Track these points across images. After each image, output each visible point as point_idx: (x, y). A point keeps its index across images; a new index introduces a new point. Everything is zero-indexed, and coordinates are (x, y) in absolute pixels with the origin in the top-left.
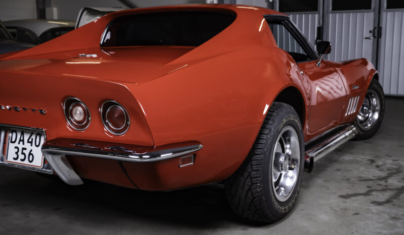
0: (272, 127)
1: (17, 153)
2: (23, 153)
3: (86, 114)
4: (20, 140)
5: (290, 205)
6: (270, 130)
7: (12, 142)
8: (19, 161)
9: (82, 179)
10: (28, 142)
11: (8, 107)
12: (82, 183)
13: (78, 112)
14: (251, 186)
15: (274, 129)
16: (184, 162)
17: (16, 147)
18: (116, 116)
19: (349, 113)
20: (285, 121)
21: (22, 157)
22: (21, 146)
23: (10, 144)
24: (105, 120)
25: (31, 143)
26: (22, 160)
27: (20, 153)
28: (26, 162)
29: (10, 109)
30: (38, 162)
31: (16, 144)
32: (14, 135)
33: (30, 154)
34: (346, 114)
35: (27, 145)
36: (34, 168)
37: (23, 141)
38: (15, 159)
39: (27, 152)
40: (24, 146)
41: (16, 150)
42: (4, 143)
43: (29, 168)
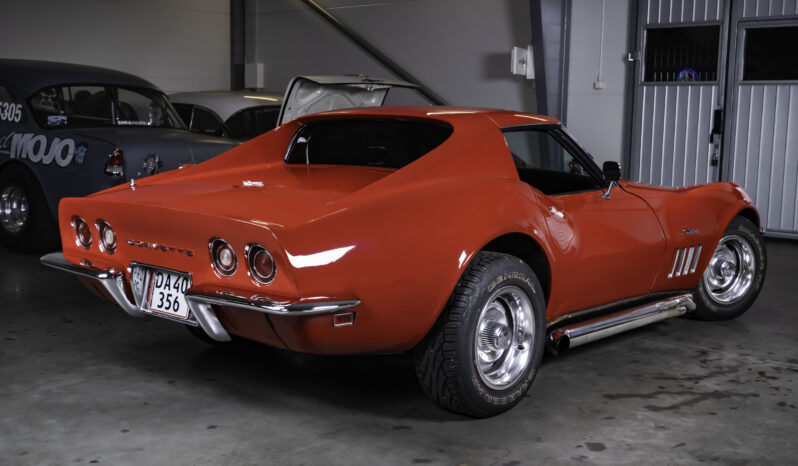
0: (477, 286)
1: (162, 300)
2: (168, 300)
3: (234, 258)
4: (166, 285)
5: (512, 396)
6: (474, 290)
7: (157, 287)
8: (163, 309)
9: (229, 334)
10: (175, 287)
11: (154, 246)
12: (230, 339)
13: (225, 256)
14: (442, 362)
15: (481, 289)
16: (340, 320)
17: (161, 293)
18: (263, 262)
19: (679, 274)
20: (500, 279)
21: (166, 304)
22: (166, 292)
23: (156, 289)
24: (252, 266)
25: (177, 288)
26: (167, 308)
27: (165, 300)
28: (171, 311)
29: (157, 248)
30: (183, 312)
31: (161, 289)
32: (160, 277)
33: (176, 301)
34: (671, 275)
35: (173, 291)
36: (178, 319)
37: (169, 286)
38: (159, 307)
39: (172, 299)
40: (170, 292)
41: (161, 296)
42: (149, 287)
43: (173, 318)
